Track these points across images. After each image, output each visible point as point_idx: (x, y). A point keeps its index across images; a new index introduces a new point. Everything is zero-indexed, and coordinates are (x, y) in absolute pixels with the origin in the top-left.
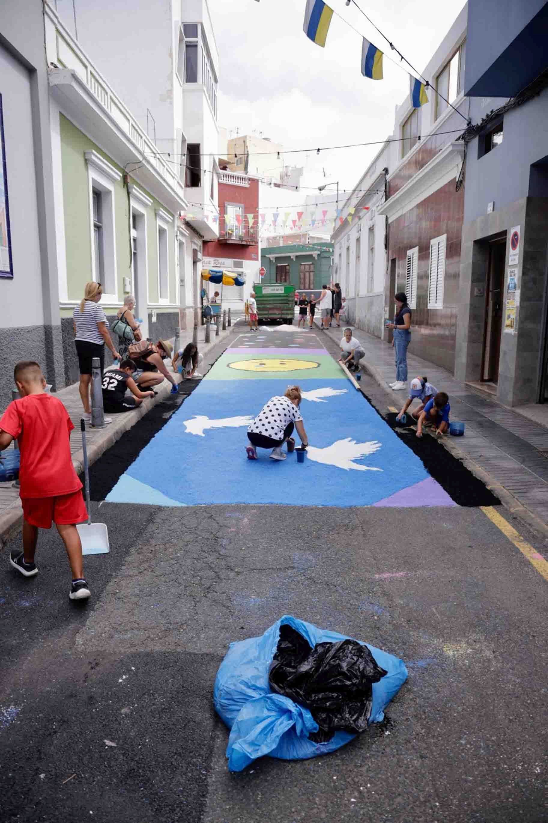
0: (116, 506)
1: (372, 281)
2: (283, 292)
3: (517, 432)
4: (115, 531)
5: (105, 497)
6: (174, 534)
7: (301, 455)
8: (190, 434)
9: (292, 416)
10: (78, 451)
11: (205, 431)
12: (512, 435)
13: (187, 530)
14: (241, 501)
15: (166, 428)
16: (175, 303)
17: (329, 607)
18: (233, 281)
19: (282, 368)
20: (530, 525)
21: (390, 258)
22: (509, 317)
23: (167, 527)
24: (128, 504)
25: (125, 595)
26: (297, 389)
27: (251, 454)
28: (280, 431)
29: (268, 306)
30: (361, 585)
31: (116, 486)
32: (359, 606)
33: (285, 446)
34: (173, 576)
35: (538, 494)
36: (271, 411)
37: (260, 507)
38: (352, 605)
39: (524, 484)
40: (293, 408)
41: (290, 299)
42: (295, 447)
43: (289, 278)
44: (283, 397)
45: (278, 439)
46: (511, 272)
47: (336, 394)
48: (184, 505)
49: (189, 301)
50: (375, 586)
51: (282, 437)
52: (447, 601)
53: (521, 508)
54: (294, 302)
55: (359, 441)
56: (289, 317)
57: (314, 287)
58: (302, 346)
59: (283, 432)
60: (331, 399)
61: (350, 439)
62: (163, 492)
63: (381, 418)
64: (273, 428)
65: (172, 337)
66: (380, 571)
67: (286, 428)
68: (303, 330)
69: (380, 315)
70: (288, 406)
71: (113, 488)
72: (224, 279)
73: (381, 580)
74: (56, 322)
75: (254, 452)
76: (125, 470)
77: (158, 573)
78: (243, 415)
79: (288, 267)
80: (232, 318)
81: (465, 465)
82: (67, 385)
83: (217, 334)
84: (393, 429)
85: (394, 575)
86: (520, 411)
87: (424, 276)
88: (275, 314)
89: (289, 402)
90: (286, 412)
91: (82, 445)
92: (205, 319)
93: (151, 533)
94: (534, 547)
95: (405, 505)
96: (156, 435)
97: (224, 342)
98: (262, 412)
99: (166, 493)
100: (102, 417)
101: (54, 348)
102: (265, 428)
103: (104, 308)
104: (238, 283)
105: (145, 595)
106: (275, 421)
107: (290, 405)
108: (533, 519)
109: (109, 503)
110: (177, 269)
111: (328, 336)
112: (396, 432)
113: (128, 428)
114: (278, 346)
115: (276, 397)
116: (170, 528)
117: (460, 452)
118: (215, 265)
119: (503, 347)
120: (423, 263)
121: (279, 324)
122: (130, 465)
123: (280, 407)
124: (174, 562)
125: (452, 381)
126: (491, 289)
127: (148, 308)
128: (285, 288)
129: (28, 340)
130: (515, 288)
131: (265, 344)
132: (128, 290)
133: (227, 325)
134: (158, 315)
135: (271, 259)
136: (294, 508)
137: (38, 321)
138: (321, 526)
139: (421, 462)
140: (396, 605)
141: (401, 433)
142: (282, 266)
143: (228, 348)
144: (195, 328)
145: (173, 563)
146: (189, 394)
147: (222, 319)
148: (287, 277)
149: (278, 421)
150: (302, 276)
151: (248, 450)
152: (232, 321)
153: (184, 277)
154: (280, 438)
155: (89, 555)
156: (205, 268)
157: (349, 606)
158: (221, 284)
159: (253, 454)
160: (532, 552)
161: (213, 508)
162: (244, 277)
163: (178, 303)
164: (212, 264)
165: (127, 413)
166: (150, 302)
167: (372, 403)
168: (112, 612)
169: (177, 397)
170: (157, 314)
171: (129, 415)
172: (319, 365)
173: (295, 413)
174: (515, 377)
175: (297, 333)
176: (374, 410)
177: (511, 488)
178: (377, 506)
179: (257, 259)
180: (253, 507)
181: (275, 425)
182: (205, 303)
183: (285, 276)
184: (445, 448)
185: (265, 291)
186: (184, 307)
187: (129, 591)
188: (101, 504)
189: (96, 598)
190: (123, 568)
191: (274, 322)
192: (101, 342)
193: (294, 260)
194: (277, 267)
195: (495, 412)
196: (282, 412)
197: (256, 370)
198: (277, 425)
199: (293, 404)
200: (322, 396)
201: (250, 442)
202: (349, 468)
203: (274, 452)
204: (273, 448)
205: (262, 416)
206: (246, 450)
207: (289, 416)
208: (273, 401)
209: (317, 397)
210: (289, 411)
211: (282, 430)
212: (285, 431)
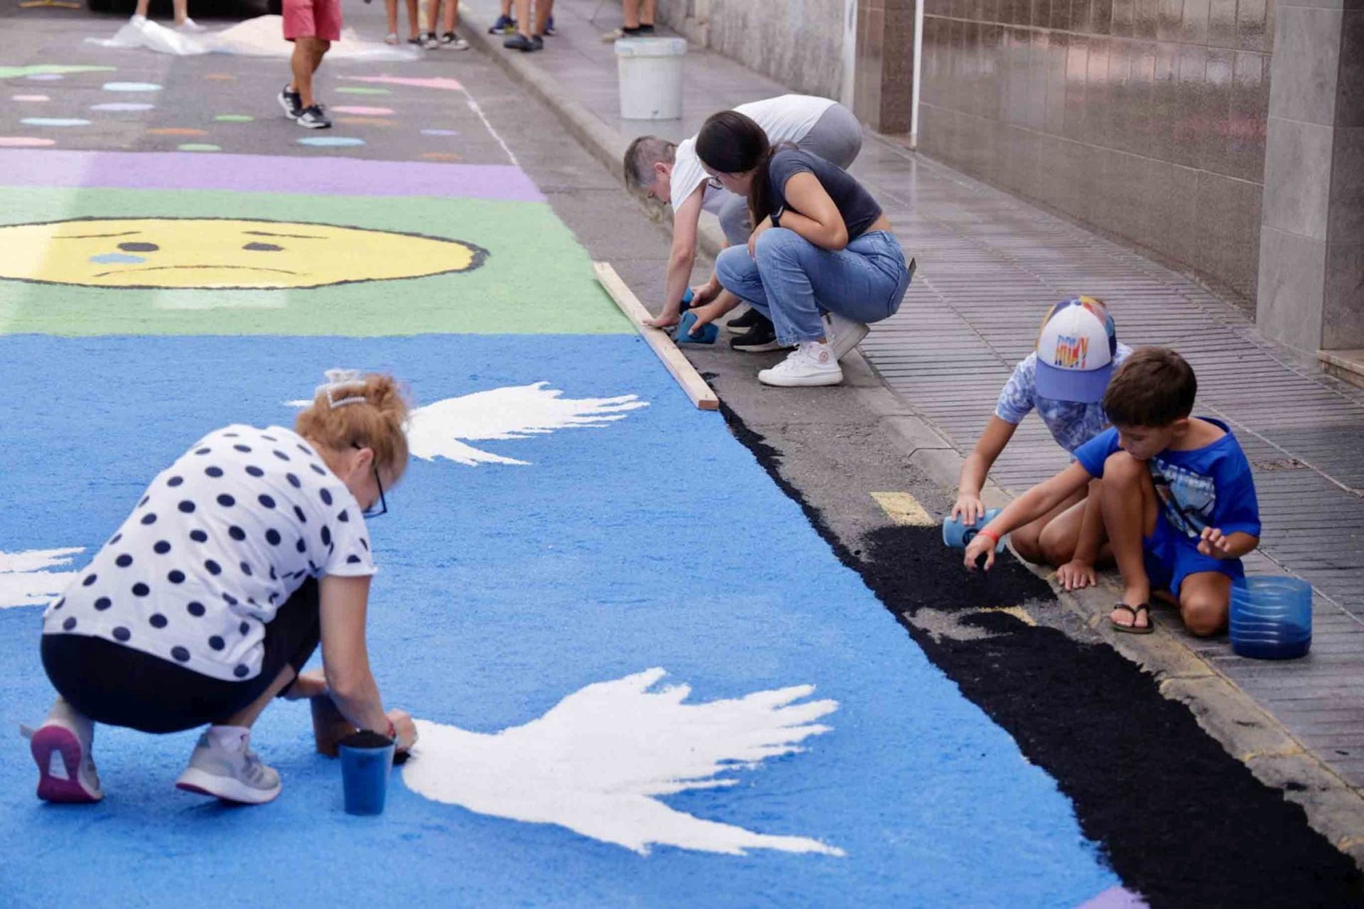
7: (368, 769)
9: (315, 542)
19: (257, 271)
27: (59, 770)
28: (244, 629)
36: (187, 507)
40: (326, 496)
44: (273, 430)
45: (230, 676)
47: (576, 422)
51: (255, 662)
55: (706, 689)
58: (380, 144)
59: (258, 633)
60: (544, 449)
61: (654, 673)
63: (834, 560)
64: (196, 609)
67: (280, 611)
70: (294, 480)
75: (76, 757)
81: (1317, 821)
84: (901, 620)
90: (280, 518)
98: (139, 516)
102: (149, 606)
106: (213, 567)
111: (533, 89)
112: (919, 635)
114: (237, 142)
115: (234, 428)
117: (1288, 746)
121: (236, 10)
123: (246, 491)
125: (1249, 346)
131: (159, 131)
139: (1063, 806)
141: (946, 640)
149: (232, 572)
151: (44, 745)
154: (241, 670)
159: (72, 768)
167: (785, 472)
172: (479, 257)
176: (797, 508)
181: (210, 592)
184: (1201, 722)
196: (247, 513)
197: (102, 281)
198: (221, 589)
199: (335, 470)
200: (496, 431)
201: (55, 695)
202: (651, 837)
203: (207, 754)
204: (199, 731)
205: (134, 537)
206: (26, 743)
207: (301, 546)
208: (206, 451)
209: (464, 441)
210: (298, 511)
211: (251, 622)
212: (269, 627)
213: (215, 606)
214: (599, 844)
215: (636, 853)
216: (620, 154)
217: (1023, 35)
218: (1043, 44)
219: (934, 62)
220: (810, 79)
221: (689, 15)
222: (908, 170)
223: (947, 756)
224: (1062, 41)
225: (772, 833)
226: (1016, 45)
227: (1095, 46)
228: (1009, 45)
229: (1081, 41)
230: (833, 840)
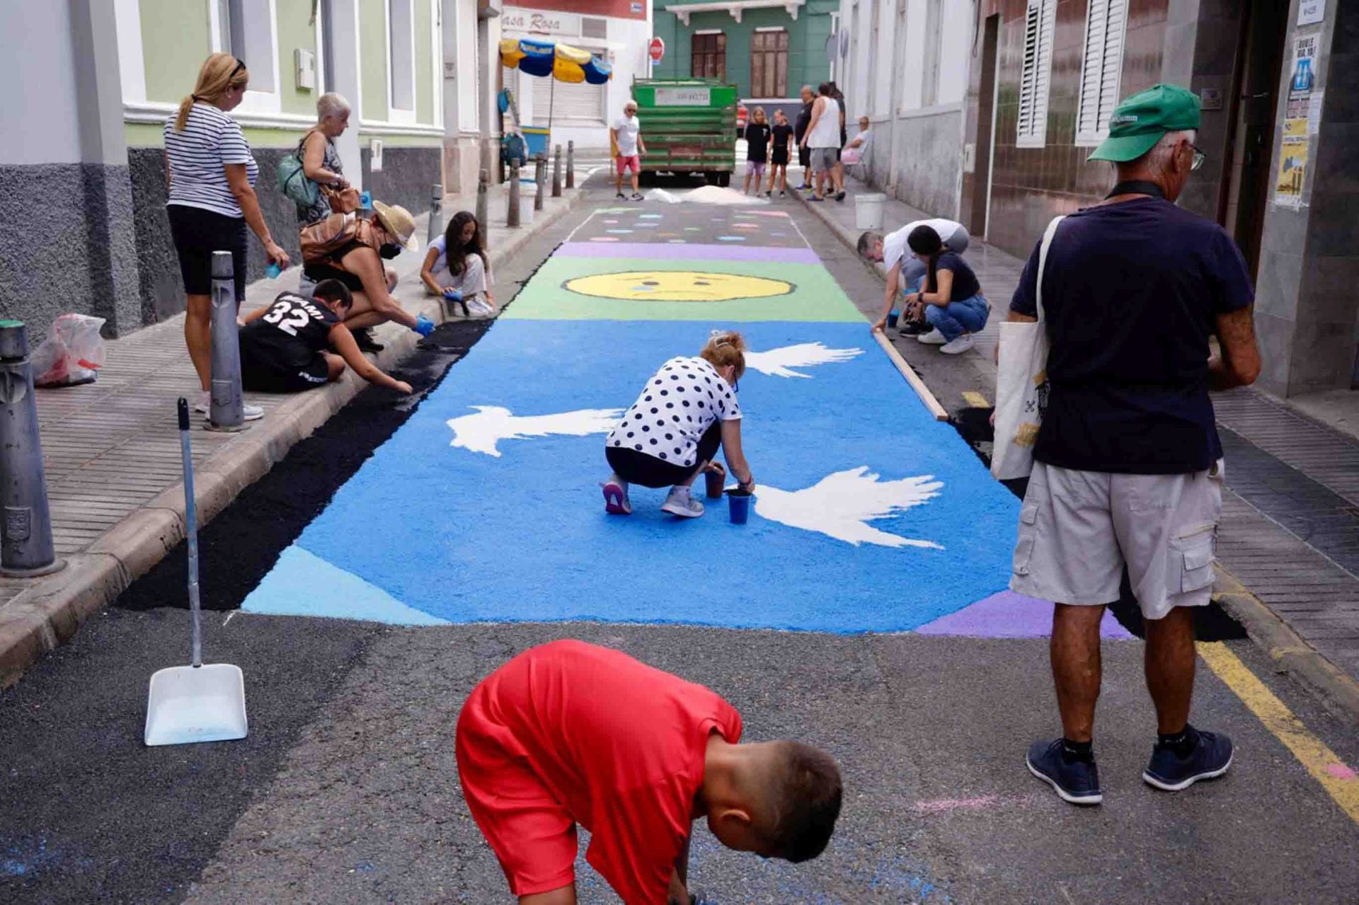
0: (268, 622)
1: (934, 74)
2: (707, 102)
3: (1298, 462)
4: (265, 684)
5: (242, 600)
6: (414, 694)
7: (740, 506)
8: (463, 449)
9: (717, 406)
10: (172, 486)
11: (502, 444)
12: (1281, 468)
13: (448, 683)
14: (587, 614)
15: (403, 434)
16: (432, 123)
17: (799, 877)
18: (580, 71)
19: (699, 293)
20: (1322, 691)
21: (985, 14)
22: (1288, 164)
23: (397, 677)
24: (299, 619)
25: (283, 842)
26: (734, 341)
27: (614, 501)
28: (689, 445)
29: (669, 138)
30: (881, 824)
31: (270, 574)
32: (874, 877)
33: (699, 483)
34: (408, 798)
35: (1344, 615)
36: (664, 393)
37: (634, 630)
38: (855, 873)
39: (1311, 590)
40: (720, 387)
41: (726, 120)
42: (726, 488)
43: (724, 67)
44: (695, 359)
45: (683, 465)
46: (1303, 44)
47: (833, 359)
48: (442, 622)
49: (468, 119)
50: (916, 829)
51: (693, 459)
52: (1098, 871)
53: (1301, 649)
54: (734, 130)
55: (886, 475)
56: (722, 166)
57: (787, 90)
58: (752, 240)
59: (694, 447)
60: (818, 371)
61: (864, 469)
62: (390, 591)
64: (669, 437)
65: (422, 212)
66: (929, 792)
67: (703, 436)
68: (755, 201)
69: (953, 163)
70: (708, 380)
71: (264, 581)
72: (556, 66)
73: (932, 814)
74: (115, 158)
75: (621, 497)
76: (296, 537)
77: (370, 789)
78: (599, 407)
79: (721, 40)
80: (575, 167)
82: (146, 321)
83: (538, 205)
84: (973, 448)
85: (965, 803)
86: (1307, 408)
87: (1069, 65)
88: (687, 159)
89: (710, 372)
90: (703, 396)
91: (181, 473)
92: (507, 168)
93: (357, 690)
94: (1332, 749)
95: (999, 631)
96: (377, 451)
97: (556, 226)
98: (644, 396)
99: (397, 593)
100: (239, 404)
101: (111, 224)
102: (649, 435)
103: (244, 128)
104: (594, 76)
105: (335, 842)
106: (676, 419)
107: (713, 378)
108: (1330, 677)
109: (252, 615)
110: (436, 33)
111: (818, 216)
113: (306, 432)
114: (693, 239)
115: (679, 358)
116: (403, 678)
118: (536, 29)
119: (1269, 242)
120: (1066, 28)
121: (695, 183)
122: (308, 523)
123: (689, 385)
124: (412, 761)
126: (1244, 91)
127: (360, 134)
128: (713, 91)
129: (38, 201)
130: (1310, 86)
131: (661, 235)
132: (307, 82)
133: (563, 184)
134: (388, 154)
135: (680, 17)
136: (720, 633)
137: (67, 153)
138: (784, 678)
140: (969, 879)
142: (706, 36)
143: (566, 241)
144: (482, 189)
145: (411, 763)
146: (463, 354)
147: (550, 169)
148: (719, 66)
149: (683, 420)
150: (757, 61)
151: (608, 492)
152: (577, 175)
153: (455, 57)
154: (687, 462)
155: (193, 745)
156: (508, 35)
157: (847, 874)
158: (551, 75)
159: (620, 502)
160: (1326, 759)
161: (516, 629)
162: (609, 62)
163: (438, 124)
164: (528, 25)
165: (305, 396)
166: (364, 118)
168: (246, 884)
169: (432, 360)
170: (385, 150)
171: (308, 400)
172: (793, 288)
173: (724, 399)
174: (1297, 320)
175: (743, 208)
177: (1274, 599)
178: (925, 633)
179: (643, 17)
180: (616, 631)
181: (675, 429)
182: (509, 128)
183: (715, 63)
185: (660, 100)
186: (453, 134)
187: (294, 832)
188: (230, 616)
189: (207, 849)
190: (281, 775)
191: (683, 180)
192: (233, 212)
193: (739, 20)
194: (695, 37)
195: (1241, 410)
196: (690, 395)
197: (636, 297)
198: (680, 428)
199: (722, 376)
200: (798, 363)
201: (612, 471)
202: (860, 539)
203: (672, 497)
204: (671, 487)
205: (642, 406)
206: (601, 489)
207: (711, 408)
208: (670, 369)
209: (784, 366)
210: (710, 393)
211: (692, 442)
212: (699, 444)
213: (677, 436)
214: (838, 541)
215: (853, 546)
216: (855, 243)
217: (1036, 193)
218: (1044, 197)
219: (995, 205)
220: (941, 211)
221: (888, 183)
222: (982, 251)
223: (992, 508)
224: (1052, 196)
225: (913, 539)
226: (1032, 197)
227: (1068, 198)
228: (1031, 198)
229: (1061, 196)
230: (940, 542)
